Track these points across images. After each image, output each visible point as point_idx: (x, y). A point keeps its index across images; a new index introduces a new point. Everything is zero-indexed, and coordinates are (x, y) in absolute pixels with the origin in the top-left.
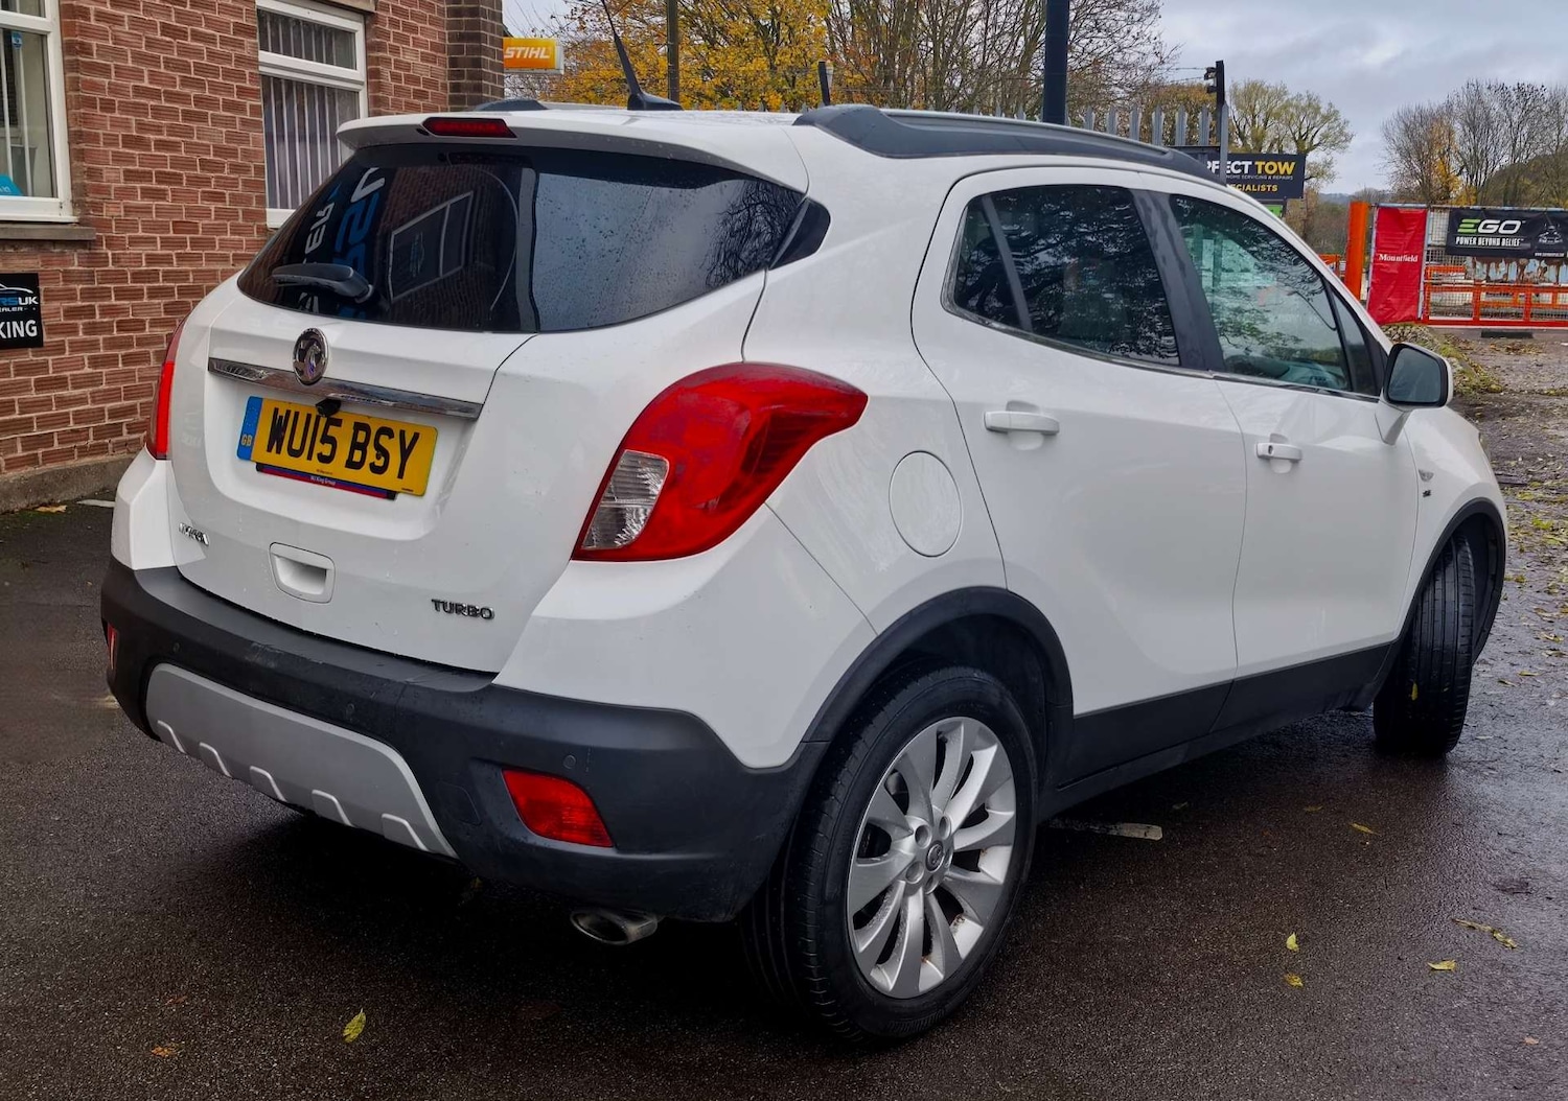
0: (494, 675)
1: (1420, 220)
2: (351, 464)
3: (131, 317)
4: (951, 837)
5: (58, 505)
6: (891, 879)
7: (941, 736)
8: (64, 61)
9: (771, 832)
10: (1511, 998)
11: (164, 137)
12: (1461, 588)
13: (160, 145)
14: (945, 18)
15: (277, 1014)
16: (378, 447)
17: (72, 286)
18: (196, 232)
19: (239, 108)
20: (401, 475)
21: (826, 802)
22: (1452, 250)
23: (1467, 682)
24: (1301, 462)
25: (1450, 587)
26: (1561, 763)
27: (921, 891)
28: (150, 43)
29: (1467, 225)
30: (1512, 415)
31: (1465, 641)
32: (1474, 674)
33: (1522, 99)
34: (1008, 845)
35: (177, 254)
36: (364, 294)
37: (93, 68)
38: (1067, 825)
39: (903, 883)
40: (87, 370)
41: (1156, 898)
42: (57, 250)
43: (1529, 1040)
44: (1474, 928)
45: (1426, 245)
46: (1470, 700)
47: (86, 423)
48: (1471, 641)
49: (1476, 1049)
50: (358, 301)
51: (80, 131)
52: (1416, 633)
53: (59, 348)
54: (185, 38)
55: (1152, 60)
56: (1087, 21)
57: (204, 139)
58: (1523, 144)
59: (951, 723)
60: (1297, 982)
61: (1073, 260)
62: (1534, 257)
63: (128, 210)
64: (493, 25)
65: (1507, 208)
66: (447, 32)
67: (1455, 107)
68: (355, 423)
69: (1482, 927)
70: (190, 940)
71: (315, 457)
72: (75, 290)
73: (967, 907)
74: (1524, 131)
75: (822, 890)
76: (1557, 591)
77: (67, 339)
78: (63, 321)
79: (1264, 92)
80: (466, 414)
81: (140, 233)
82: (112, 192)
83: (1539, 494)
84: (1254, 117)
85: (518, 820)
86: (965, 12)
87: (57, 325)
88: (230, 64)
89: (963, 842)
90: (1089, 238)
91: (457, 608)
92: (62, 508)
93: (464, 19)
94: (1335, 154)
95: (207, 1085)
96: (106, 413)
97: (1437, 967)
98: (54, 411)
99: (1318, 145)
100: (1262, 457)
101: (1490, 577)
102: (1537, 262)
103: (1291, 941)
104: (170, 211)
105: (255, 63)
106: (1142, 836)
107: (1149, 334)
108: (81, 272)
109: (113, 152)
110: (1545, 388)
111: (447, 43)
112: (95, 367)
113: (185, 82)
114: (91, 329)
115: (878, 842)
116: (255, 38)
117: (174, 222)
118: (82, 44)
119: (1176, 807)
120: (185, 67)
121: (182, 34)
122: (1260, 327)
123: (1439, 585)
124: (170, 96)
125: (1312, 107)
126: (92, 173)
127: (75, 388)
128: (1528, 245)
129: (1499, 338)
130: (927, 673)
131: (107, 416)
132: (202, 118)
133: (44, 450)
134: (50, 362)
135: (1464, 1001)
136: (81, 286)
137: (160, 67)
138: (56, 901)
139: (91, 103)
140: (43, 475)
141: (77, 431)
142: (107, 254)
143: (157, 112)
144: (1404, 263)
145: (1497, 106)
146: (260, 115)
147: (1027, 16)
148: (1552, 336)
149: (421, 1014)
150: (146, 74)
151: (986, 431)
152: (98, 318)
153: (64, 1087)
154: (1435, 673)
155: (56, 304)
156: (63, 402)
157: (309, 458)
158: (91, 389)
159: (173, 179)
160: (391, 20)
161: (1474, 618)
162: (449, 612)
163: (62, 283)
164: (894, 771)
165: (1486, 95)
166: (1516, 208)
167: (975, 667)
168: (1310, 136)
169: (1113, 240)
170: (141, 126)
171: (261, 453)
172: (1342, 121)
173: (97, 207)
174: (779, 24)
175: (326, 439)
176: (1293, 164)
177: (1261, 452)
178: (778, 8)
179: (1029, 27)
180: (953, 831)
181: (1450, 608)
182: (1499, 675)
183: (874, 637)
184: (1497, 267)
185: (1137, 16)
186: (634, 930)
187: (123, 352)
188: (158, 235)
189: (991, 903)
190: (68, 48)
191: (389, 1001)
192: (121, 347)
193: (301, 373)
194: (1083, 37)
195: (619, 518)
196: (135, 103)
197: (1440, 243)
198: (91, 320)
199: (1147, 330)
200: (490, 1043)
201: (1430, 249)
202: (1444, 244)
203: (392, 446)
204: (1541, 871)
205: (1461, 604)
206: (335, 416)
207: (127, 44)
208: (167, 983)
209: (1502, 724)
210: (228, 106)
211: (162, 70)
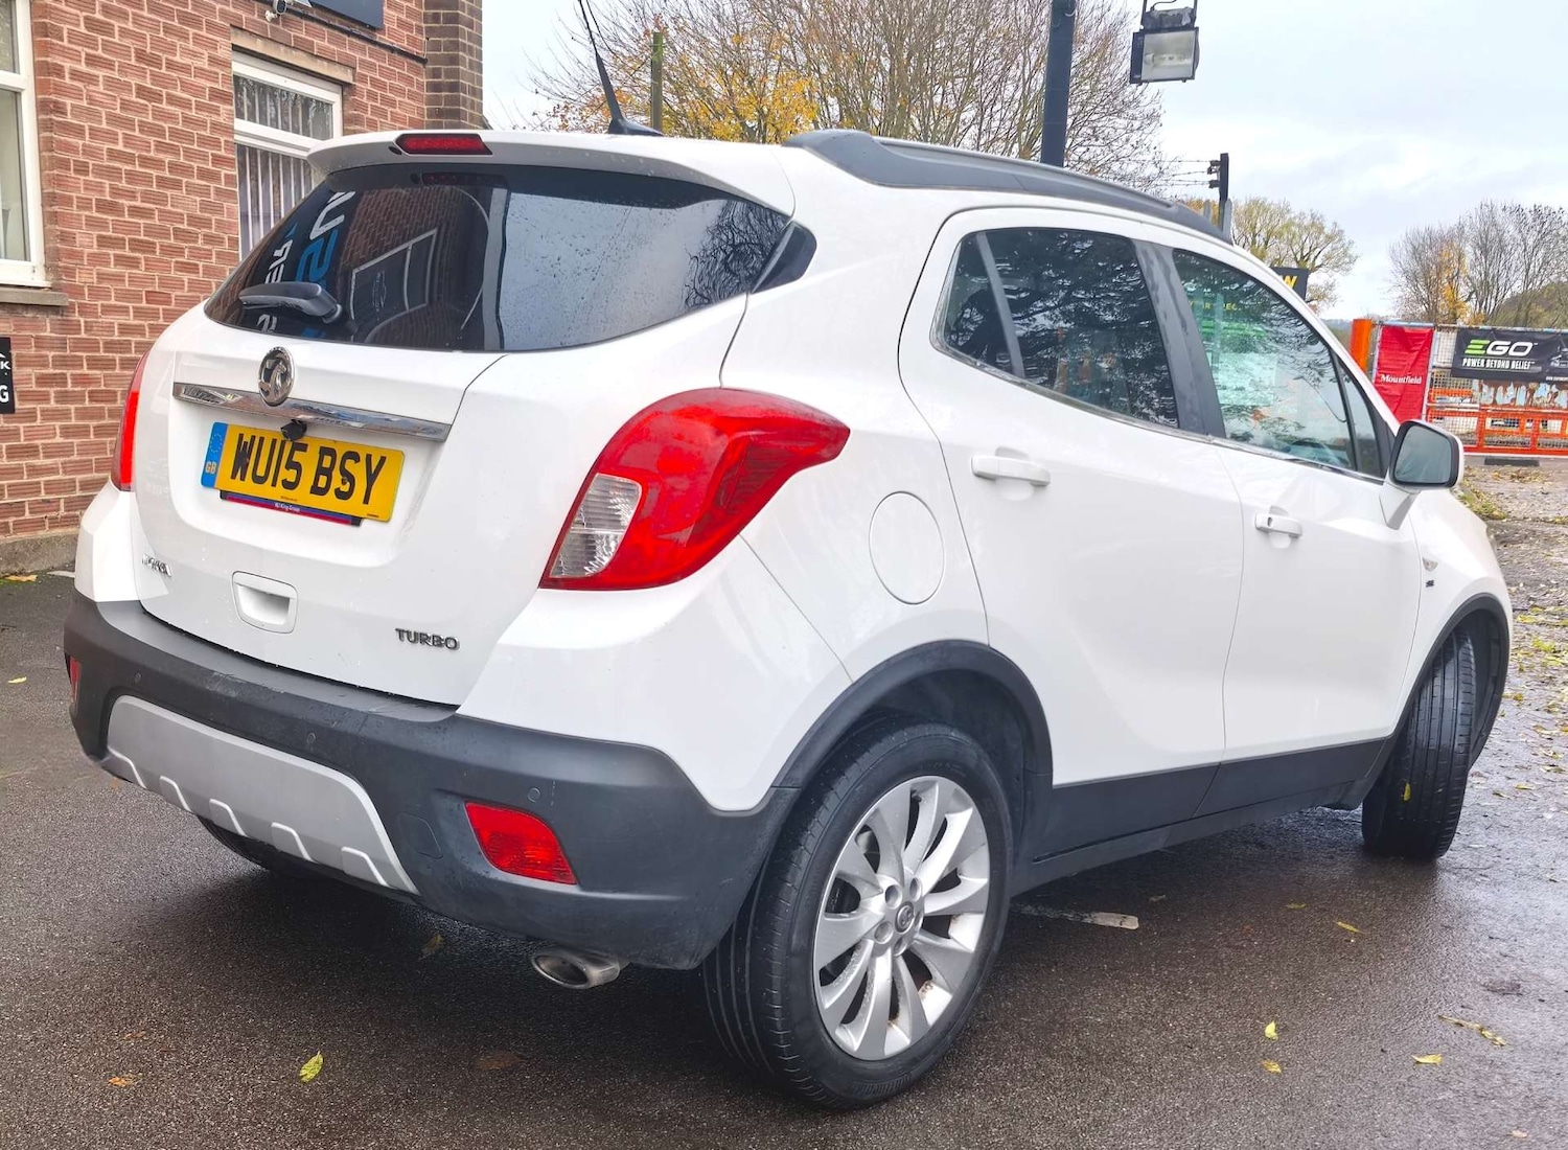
0: (456, 707)
1: (1426, 340)
2: (316, 490)
3: (103, 388)
4: (922, 899)
5: (28, 575)
6: (859, 936)
7: (914, 795)
8: (37, 120)
9: (738, 879)
10: (1499, 1092)
11: (138, 203)
12: (1462, 685)
13: (134, 211)
14: (937, 123)
15: (235, 1052)
16: (344, 472)
17: (44, 352)
18: (169, 303)
19: (211, 176)
20: (366, 501)
21: (794, 852)
22: (1457, 371)
23: (1463, 783)
24: (1301, 538)
25: (1449, 683)
26: (1556, 872)
27: (889, 951)
28: (125, 105)
29: (1475, 346)
30: (1514, 542)
31: (1463, 740)
32: (1468, 785)
33: (1538, 221)
34: (981, 912)
35: (149, 325)
36: (332, 312)
37: (67, 128)
38: (1040, 912)
39: (870, 944)
40: (59, 439)
41: (1130, 984)
42: (30, 315)
43: (1517, 1133)
44: (1461, 1025)
45: (1430, 366)
46: (1463, 810)
47: (57, 493)
48: (1469, 740)
49: (1461, 1140)
50: (325, 321)
51: (54, 193)
52: (1412, 731)
53: (30, 416)
54: (161, 102)
55: (1151, 170)
56: (1084, 129)
57: (177, 207)
58: (1537, 269)
59: (925, 782)
60: (1275, 1068)
61: (1068, 325)
62: (1545, 381)
63: (101, 277)
64: (473, 101)
65: (1518, 329)
66: (425, 107)
67: (1466, 229)
68: (321, 447)
69: (1470, 1024)
70: (150, 980)
71: (279, 483)
72: (47, 356)
73: (936, 974)
74: (1540, 255)
75: (790, 939)
76: (1557, 710)
77: (39, 407)
78: (34, 388)
79: (1266, 210)
80: (432, 435)
81: (113, 302)
82: (85, 258)
83: (1541, 618)
84: (1255, 236)
85: (480, 853)
86: (958, 117)
87: (28, 391)
88: (205, 130)
89: (935, 905)
90: (1086, 304)
91: (421, 638)
92: (33, 578)
93: (443, 94)
94: (1338, 276)
95: (164, 1114)
96: (78, 484)
97: (1421, 1060)
98: (25, 480)
99: (1320, 266)
100: (1261, 529)
101: (1491, 679)
102: (1548, 387)
103: (1270, 1030)
104: (141, 281)
105: (230, 131)
106: (1117, 925)
107: (1145, 410)
108: (51, 338)
109: (86, 216)
110: (1551, 517)
111: (426, 119)
112: (66, 437)
113: (160, 147)
114: (63, 397)
115: (847, 899)
116: (231, 105)
117: (147, 292)
118: (56, 102)
119: (1153, 899)
120: (160, 132)
121: (157, 97)
122: (1264, 411)
123: (1438, 681)
124: (145, 161)
125: (1316, 226)
126: (65, 237)
127: (46, 457)
128: (1540, 368)
129: (1503, 465)
130: (902, 727)
131: (78, 488)
132: (176, 185)
133: (14, 519)
134: (22, 431)
135: (1449, 1094)
136: (53, 353)
137: (134, 130)
138: (17, 939)
139: (64, 164)
140: (14, 544)
141: (48, 501)
142: (79, 321)
143: (132, 177)
144: (1406, 385)
145: (1511, 228)
146: (234, 185)
147: (1022, 123)
148: (1559, 465)
149: (378, 1059)
150: (120, 137)
151: (972, 475)
152: (69, 387)
153: (20, 1110)
154: (1430, 773)
155: (29, 370)
156: (34, 471)
157: (274, 485)
158: (62, 459)
159: (148, 247)
160: (369, 92)
161: (1473, 717)
162: (414, 642)
163: (34, 349)
164: (865, 828)
165: (1500, 217)
166: (1528, 329)
167: (952, 727)
168: (1312, 257)
169: (1110, 308)
170: (115, 191)
171: (225, 479)
172: (1346, 241)
173: (70, 273)
174: (765, 126)
175: (292, 465)
176: (1295, 278)
177: (1259, 525)
178: (765, 109)
179: (1024, 134)
180: (924, 894)
181: (1449, 705)
182: (1494, 787)
183: (849, 684)
184: (1505, 391)
185: (1137, 124)
186: (596, 974)
187: (95, 423)
188: (130, 305)
189: (961, 972)
190: (42, 106)
191: (346, 1046)
192: (92, 418)
193: (267, 393)
194: (1080, 145)
195: (589, 545)
196: (108, 167)
197: (1446, 365)
198: (63, 389)
199: (1143, 405)
200: (447, 1089)
201: (1435, 370)
202: (1450, 365)
203: (358, 470)
204: (1534, 975)
205: (1460, 701)
206: (300, 441)
207: (101, 104)
208: (126, 1019)
209: (1496, 834)
210: (204, 174)
211: (137, 133)
